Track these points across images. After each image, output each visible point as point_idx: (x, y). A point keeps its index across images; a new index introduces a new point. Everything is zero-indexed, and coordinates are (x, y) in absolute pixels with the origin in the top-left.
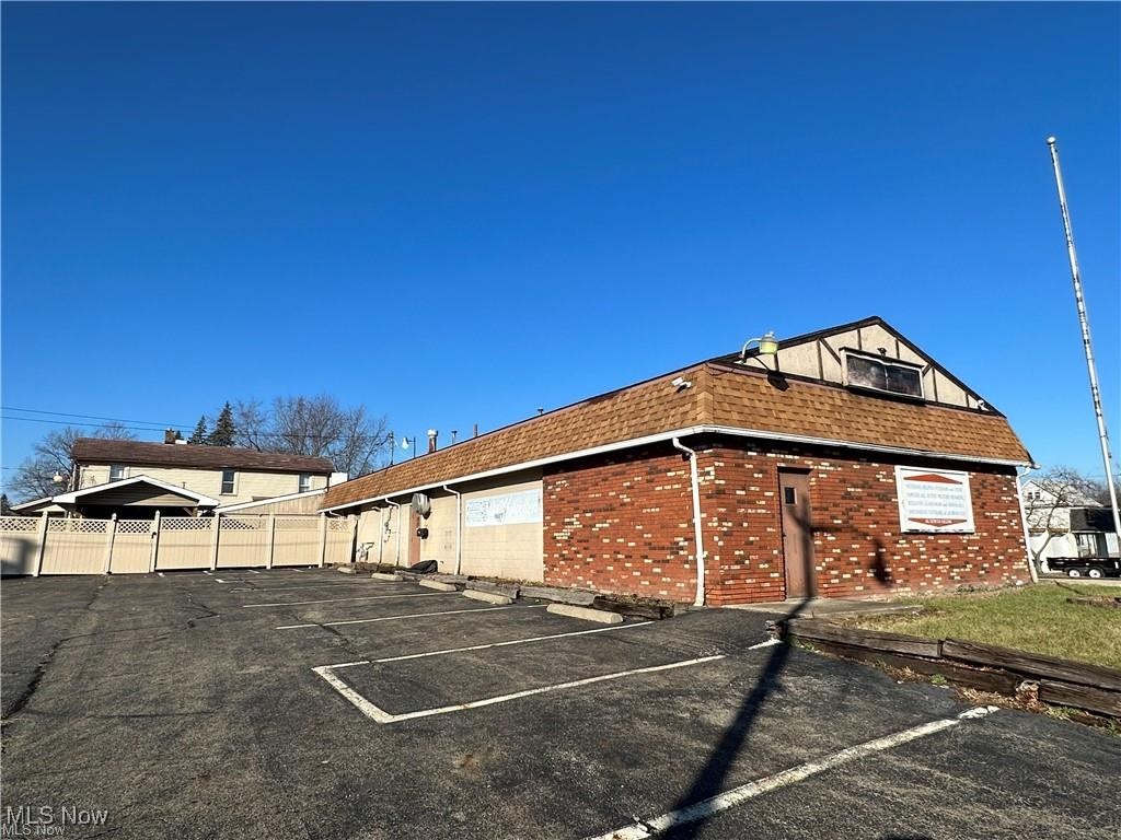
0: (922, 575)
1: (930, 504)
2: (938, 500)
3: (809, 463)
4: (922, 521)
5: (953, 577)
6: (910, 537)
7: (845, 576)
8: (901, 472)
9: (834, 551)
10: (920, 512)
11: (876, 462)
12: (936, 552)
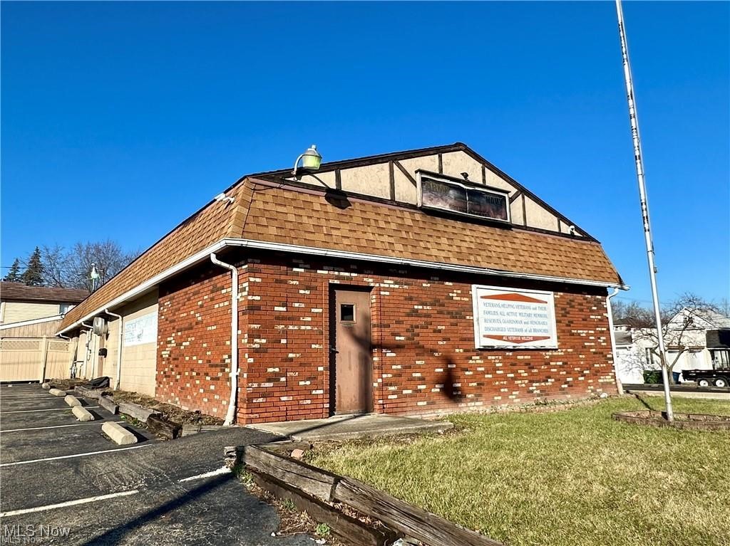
0: (497, 390)
1: (510, 322)
2: (519, 318)
3: (369, 280)
4: (500, 338)
5: (532, 391)
6: (485, 353)
7: (405, 392)
8: (477, 291)
9: (394, 367)
10: (498, 329)
11: (449, 281)
12: (515, 368)
